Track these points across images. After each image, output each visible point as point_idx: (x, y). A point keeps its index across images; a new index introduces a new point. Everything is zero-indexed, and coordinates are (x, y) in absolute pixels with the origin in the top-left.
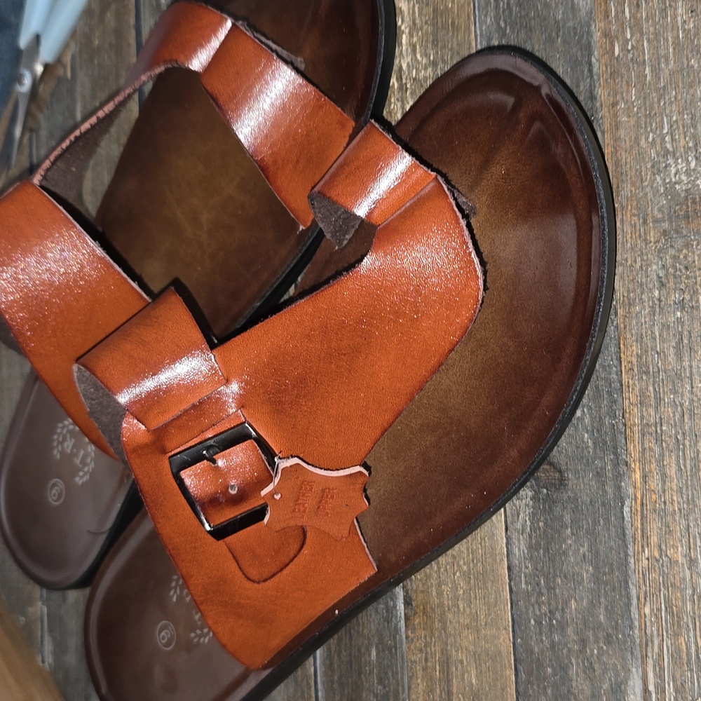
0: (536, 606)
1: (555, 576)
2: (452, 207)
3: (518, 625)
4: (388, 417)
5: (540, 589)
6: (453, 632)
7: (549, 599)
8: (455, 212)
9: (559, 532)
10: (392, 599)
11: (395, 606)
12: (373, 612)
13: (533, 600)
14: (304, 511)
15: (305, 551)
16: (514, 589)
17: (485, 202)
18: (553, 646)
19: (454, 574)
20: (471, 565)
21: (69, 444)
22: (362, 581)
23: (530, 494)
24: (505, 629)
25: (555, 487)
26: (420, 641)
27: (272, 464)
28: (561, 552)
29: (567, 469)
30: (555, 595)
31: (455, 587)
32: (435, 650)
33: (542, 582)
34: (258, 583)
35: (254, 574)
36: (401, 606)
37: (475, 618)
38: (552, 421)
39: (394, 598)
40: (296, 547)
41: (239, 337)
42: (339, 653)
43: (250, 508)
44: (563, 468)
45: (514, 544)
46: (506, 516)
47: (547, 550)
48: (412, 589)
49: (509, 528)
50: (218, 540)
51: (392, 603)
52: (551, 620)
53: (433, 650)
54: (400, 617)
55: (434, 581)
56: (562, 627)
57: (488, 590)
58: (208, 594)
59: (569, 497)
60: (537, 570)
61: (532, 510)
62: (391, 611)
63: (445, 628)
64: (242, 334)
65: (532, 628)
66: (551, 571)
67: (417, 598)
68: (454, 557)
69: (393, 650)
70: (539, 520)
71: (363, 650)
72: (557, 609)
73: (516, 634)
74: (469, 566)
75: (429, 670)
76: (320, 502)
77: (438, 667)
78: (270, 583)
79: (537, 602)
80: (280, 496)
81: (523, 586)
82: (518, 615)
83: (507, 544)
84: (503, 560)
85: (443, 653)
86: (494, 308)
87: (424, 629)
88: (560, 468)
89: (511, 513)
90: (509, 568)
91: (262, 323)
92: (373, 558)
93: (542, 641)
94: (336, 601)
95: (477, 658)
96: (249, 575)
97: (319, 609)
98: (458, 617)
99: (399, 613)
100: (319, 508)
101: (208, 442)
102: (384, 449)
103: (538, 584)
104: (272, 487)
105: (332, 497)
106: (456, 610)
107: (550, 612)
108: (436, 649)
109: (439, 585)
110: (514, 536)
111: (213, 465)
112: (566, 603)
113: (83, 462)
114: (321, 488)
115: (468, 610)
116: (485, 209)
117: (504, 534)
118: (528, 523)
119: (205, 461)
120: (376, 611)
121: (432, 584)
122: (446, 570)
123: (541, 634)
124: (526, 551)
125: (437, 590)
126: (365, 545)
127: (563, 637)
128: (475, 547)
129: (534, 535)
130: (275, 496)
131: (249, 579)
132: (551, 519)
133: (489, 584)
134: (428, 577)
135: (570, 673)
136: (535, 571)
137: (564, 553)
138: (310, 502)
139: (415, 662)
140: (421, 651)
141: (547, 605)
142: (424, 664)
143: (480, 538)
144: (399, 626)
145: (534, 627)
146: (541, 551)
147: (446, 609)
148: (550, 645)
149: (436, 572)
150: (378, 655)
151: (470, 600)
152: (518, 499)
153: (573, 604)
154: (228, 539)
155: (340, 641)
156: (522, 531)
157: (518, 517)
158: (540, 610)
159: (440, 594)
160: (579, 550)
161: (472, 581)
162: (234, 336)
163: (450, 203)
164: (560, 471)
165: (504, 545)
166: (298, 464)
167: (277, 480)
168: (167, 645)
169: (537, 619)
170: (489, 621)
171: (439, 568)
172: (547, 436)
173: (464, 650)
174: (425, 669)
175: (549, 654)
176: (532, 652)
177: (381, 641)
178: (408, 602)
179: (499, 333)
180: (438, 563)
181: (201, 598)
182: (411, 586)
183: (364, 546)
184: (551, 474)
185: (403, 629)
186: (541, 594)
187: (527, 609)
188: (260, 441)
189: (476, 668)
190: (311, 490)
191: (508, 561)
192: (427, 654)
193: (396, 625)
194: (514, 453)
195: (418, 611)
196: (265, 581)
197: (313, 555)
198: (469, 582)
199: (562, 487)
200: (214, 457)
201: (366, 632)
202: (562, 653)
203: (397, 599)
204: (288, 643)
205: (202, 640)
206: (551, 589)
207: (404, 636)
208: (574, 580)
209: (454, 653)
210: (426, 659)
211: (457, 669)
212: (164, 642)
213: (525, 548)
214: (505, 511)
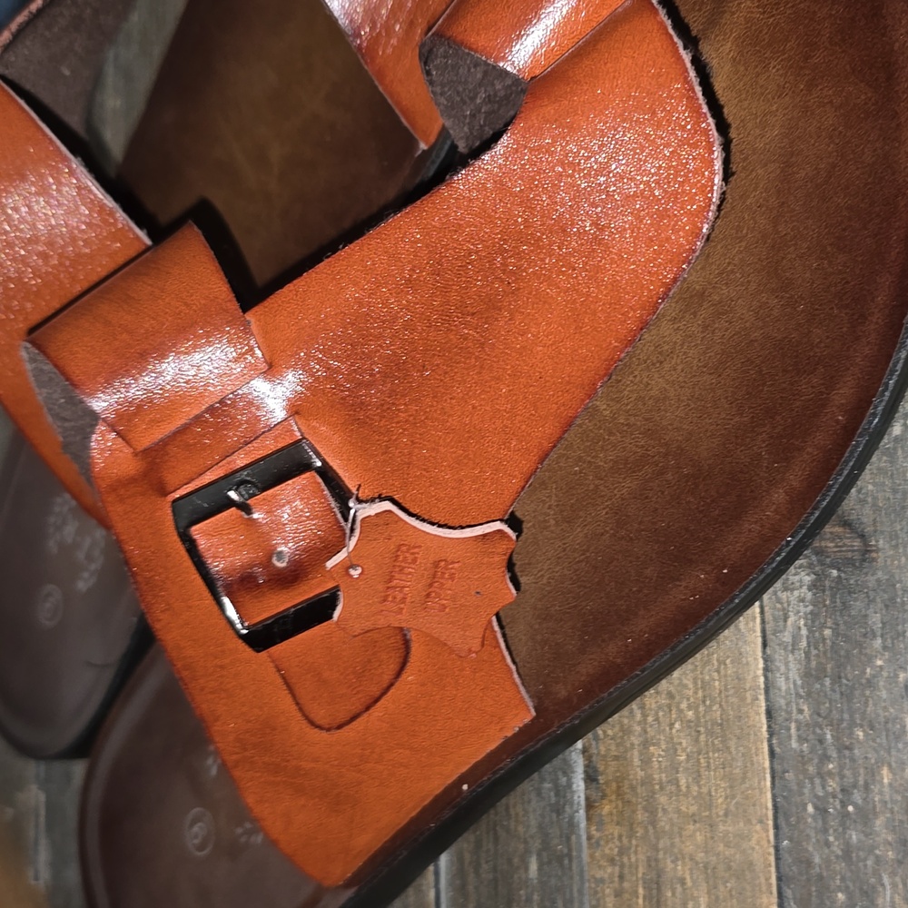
0: (817, 781)
1: (853, 724)
2: (666, 28)
3: (785, 813)
4: (549, 429)
5: (825, 749)
6: (667, 828)
7: (841, 767)
8: (671, 37)
9: (861, 645)
10: (565, 773)
11: (569, 785)
12: (533, 796)
13: (811, 769)
14: (403, 600)
15: (409, 676)
16: (777, 750)
17: (728, 54)
18: (847, 854)
19: (671, 725)
20: (702, 709)
21: (70, 530)
22: (509, 734)
23: (808, 579)
24: (761, 822)
25: (854, 565)
26: (611, 845)
27: (345, 510)
28: (864, 681)
29: (875, 531)
30: (853, 760)
31: (673, 750)
32: (637, 860)
33: (829, 737)
34: (328, 730)
35: (320, 715)
36: (579, 784)
37: (707, 802)
38: (849, 432)
39: (567, 770)
40: (393, 667)
41: (290, 287)
42: (477, 867)
43: (312, 595)
44: (869, 529)
45: (778, 669)
46: (763, 622)
47: (837, 679)
48: (598, 754)
49: (769, 643)
50: (258, 651)
51: (565, 779)
52: (844, 805)
53: (633, 859)
54: (579, 803)
55: (635, 740)
56: (865, 816)
57: (730, 753)
58: (245, 750)
59: (878, 581)
60: (819, 715)
61: (810, 608)
62: (563, 792)
63: (653, 823)
64: (295, 282)
65: (810, 820)
66: (846, 716)
67: (606, 768)
68: (671, 696)
69: (566, 862)
70: (823, 626)
71: (516, 860)
72: (855, 786)
73: (781, 832)
74: (697, 713)
75: (626, 896)
76: (431, 585)
77: (641, 891)
78: (349, 732)
79: (819, 773)
80: (359, 570)
81: (794, 744)
82: (784, 797)
83: (766, 670)
84: (757, 699)
85: (650, 866)
86: (744, 244)
87: (618, 824)
88: (862, 531)
89: (773, 615)
90: (769, 714)
91: (330, 259)
92: (528, 692)
93: (828, 844)
94: (464, 769)
95: (710, 873)
96: (312, 716)
97: (436, 784)
98: (677, 801)
99: (576, 798)
100: (428, 595)
101: (238, 474)
102: (550, 508)
103: (821, 741)
104: (346, 555)
105: (452, 577)
106: (673, 788)
107: (842, 790)
108: (639, 857)
109: (646, 744)
110: (779, 656)
111: (246, 516)
112: (873, 773)
113: (89, 558)
114: (431, 560)
115: (695, 788)
116: (727, 67)
117: (759, 654)
118: (804, 632)
119: (233, 509)
120: (539, 794)
121: (632, 744)
122: (657, 719)
123: (825, 831)
124: (799, 682)
125: (641, 754)
126: (513, 667)
127: (867, 835)
128: (707, 677)
129: (814, 652)
130: (352, 572)
131: (312, 723)
132: (845, 623)
133: (732, 744)
134: (626, 731)
135: (880, 901)
136: (816, 717)
137: (869, 681)
138: (412, 583)
139: (602, 881)
140: (612, 861)
141: (837, 779)
142: (616, 885)
143: (718, 660)
144: (576, 820)
145: (813, 817)
146: (828, 682)
147: (657, 787)
148: (842, 850)
149: (639, 723)
150: (540, 869)
151: (698, 771)
152: (786, 589)
153: (886, 774)
154: (273, 649)
155: (478, 844)
156: (793, 645)
157: (785, 621)
158: (824, 787)
159: (646, 762)
160: (897, 676)
161: (702, 738)
162: (282, 287)
163: (662, 24)
164: (862, 536)
165: (760, 672)
166: (390, 511)
167: (352, 543)
168: (201, 847)
169: (819, 803)
170: (732, 808)
171: (645, 716)
172: (839, 460)
173: (687, 860)
174: (618, 894)
175: (841, 866)
176: (809, 864)
177: (546, 845)
178: (591, 778)
179: (753, 286)
180: (642, 707)
181: (234, 757)
182: (597, 748)
183: (510, 670)
184: (847, 541)
185: (583, 824)
186: (826, 758)
187: (801, 785)
188: (327, 474)
189: (709, 893)
190: (414, 561)
191: (767, 700)
192: (622, 866)
193: (572, 818)
194: (779, 496)
195: (608, 791)
196: (340, 727)
197: (423, 685)
198: (697, 741)
199: (866, 564)
200: (249, 502)
201: (521, 829)
202: (865, 866)
203: (573, 772)
204: (386, 842)
205: (253, 839)
206: (844, 748)
207: (584, 837)
208: (887, 730)
209: (670, 866)
210: (621, 877)
211: (674, 894)
212: (196, 841)
213: (797, 678)
214: (762, 607)
